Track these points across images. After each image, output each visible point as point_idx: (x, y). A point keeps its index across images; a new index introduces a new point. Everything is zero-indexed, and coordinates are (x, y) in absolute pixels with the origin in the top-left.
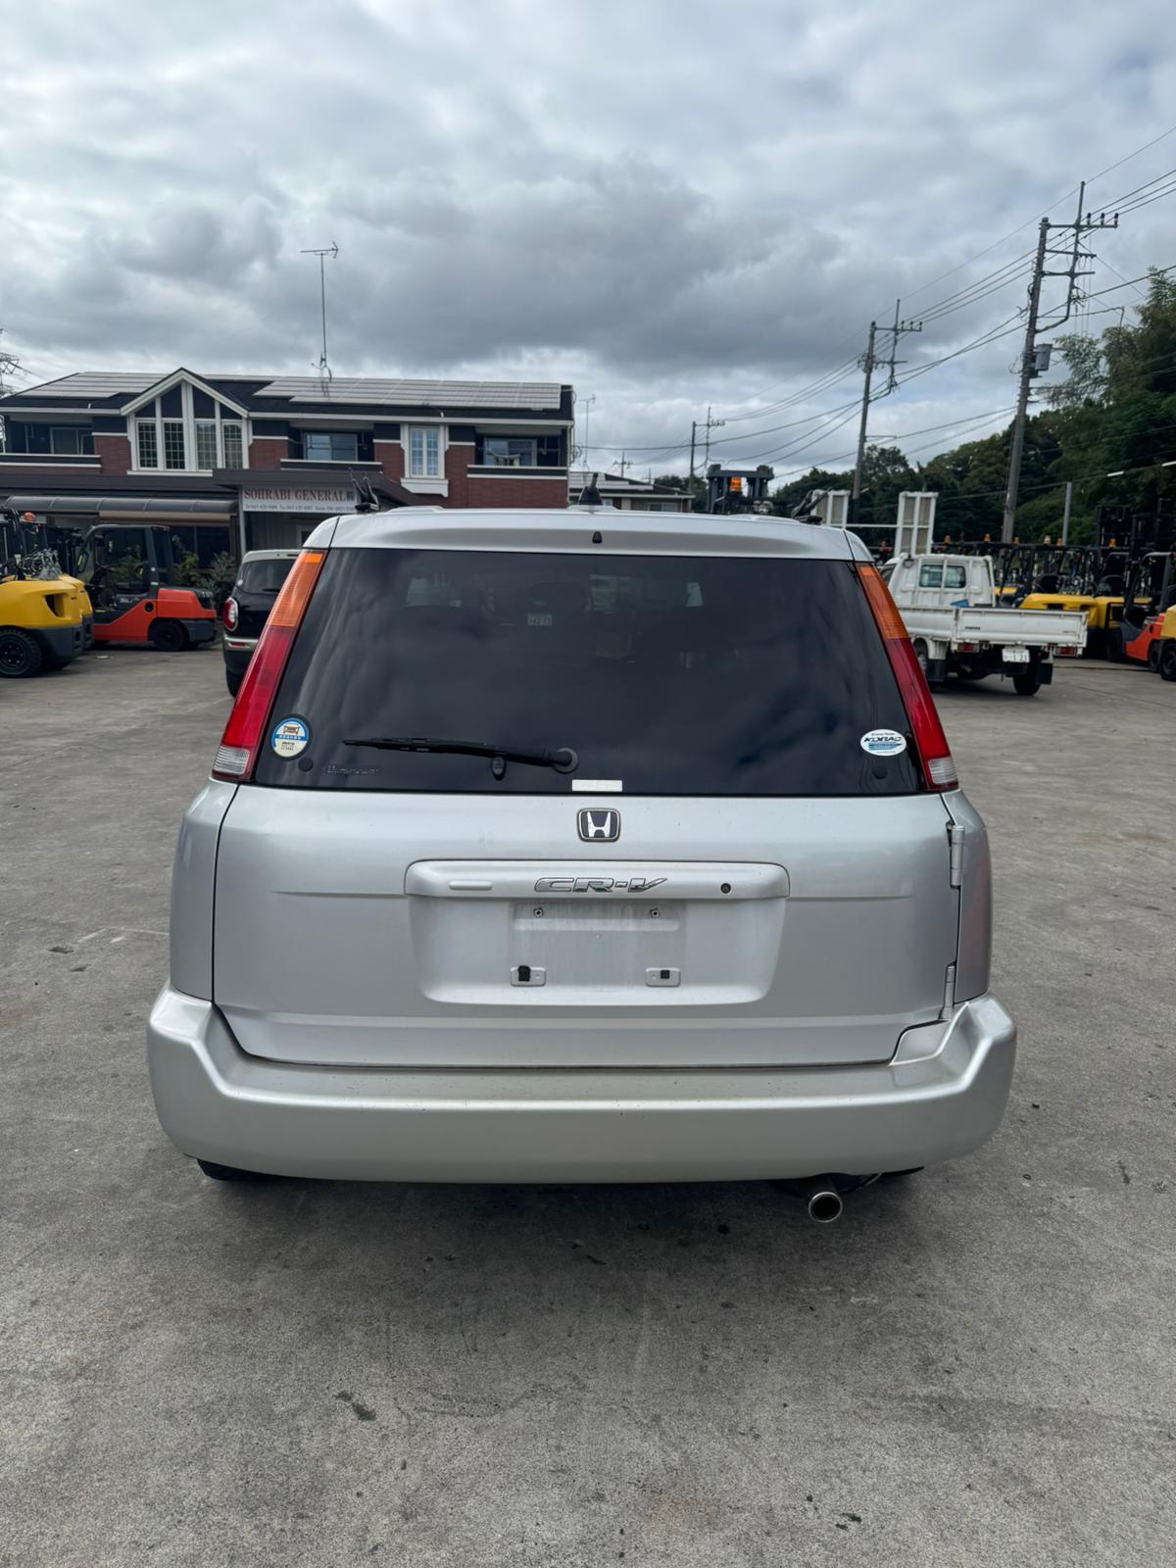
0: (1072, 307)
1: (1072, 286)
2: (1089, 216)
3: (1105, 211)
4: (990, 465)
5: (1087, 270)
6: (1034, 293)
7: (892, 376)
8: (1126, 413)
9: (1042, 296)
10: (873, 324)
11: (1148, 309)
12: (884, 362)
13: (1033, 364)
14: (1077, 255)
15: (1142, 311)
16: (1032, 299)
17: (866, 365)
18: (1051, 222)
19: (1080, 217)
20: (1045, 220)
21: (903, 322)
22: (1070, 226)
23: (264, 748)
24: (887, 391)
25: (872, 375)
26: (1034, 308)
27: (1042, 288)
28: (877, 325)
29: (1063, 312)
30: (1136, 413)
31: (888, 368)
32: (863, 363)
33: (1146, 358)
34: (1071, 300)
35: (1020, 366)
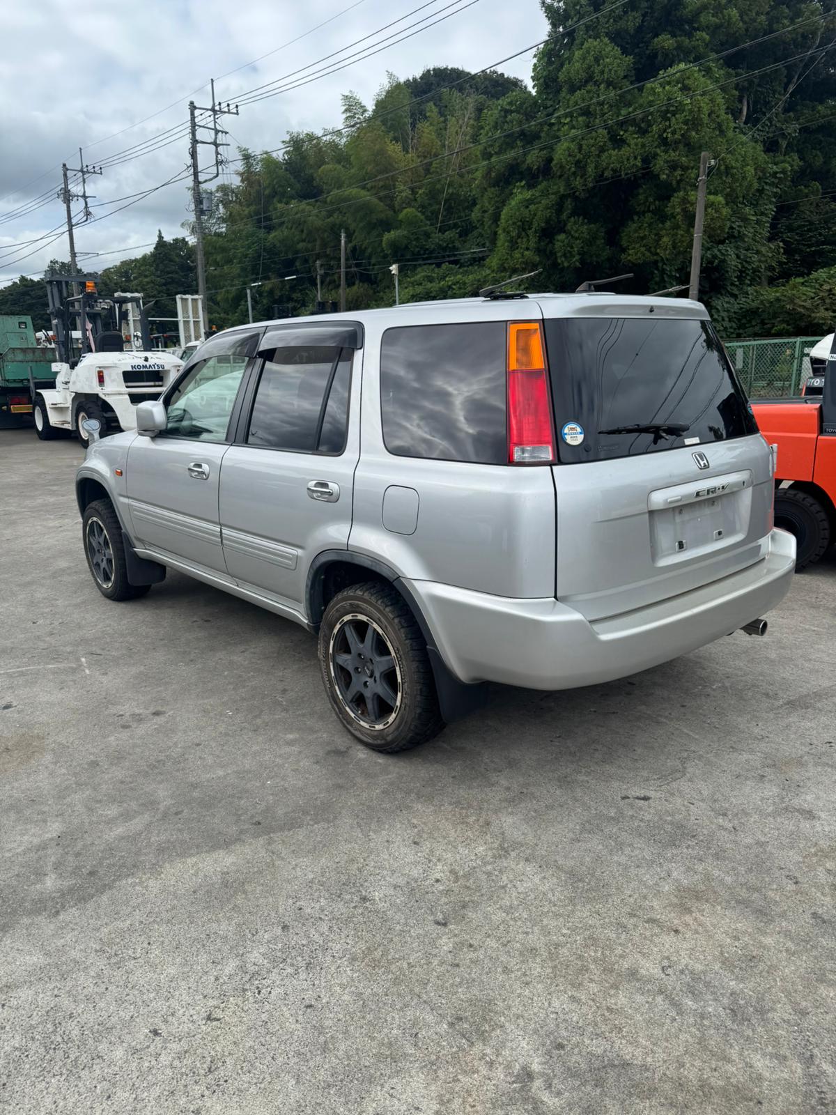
0: (220, 167)
1: (217, 153)
2: (220, 104)
3: (230, 102)
4: (146, 276)
5: (224, 143)
6: (194, 154)
7: (86, 207)
8: (247, 243)
9: (199, 157)
10: (64, 165)
11: (244, 173)
12: (78, 196)
13: (201, 206)
14: (217, 132)
15: (241, 174)
16: (192, 158)
17: (65, 197)
18: (196, 104)
19: (214, 104)
20: (192, 103)
21: (87, 166)
22: (207, 110)
23: (558, 441)
24: (85, 218)
25: (71, 205)
26: (195, 166)
27: (198, 152)
28: (68, 166)
29: (214, 170)
30: (253, 244)
31: (81, 200)
32: (62, 196)
33: (248, 206)
34: (219, 163)
35: (193, 206)
